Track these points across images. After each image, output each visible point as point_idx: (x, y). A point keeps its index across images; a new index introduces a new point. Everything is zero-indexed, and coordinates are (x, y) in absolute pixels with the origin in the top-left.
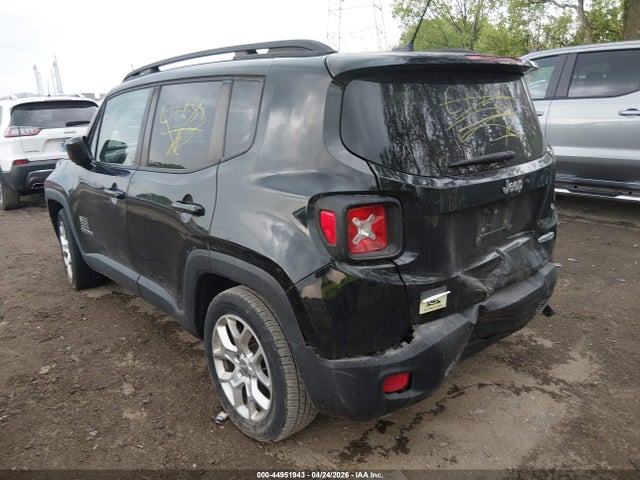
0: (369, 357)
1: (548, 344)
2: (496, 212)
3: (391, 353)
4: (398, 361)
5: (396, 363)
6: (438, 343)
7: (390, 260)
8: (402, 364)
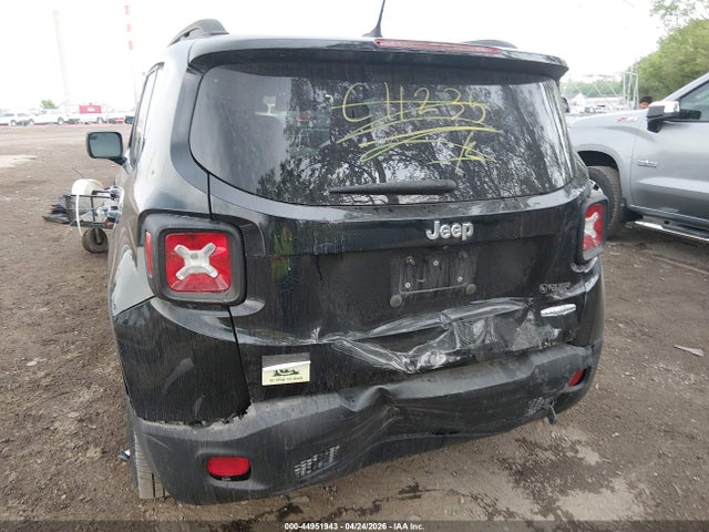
0: (188, 428)
1: (592, 458)
2: (436, 263)
3: (217, 427)
4: (221, 439)
5: (218, 442)
6: (277, 427)
7: (226, 307)
8: (226, 444)
